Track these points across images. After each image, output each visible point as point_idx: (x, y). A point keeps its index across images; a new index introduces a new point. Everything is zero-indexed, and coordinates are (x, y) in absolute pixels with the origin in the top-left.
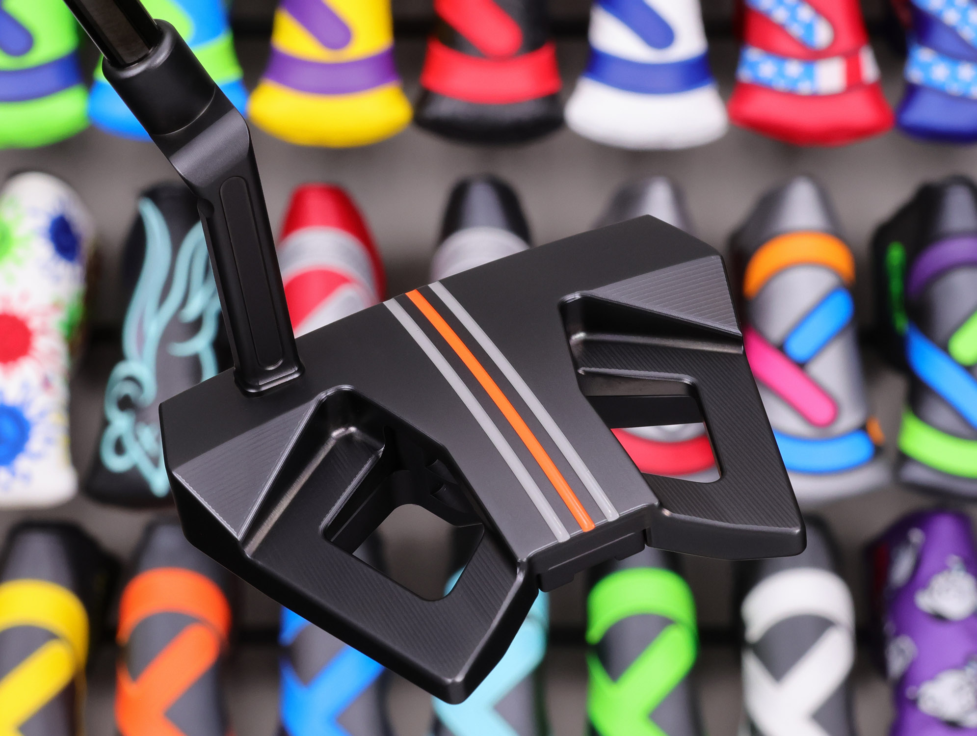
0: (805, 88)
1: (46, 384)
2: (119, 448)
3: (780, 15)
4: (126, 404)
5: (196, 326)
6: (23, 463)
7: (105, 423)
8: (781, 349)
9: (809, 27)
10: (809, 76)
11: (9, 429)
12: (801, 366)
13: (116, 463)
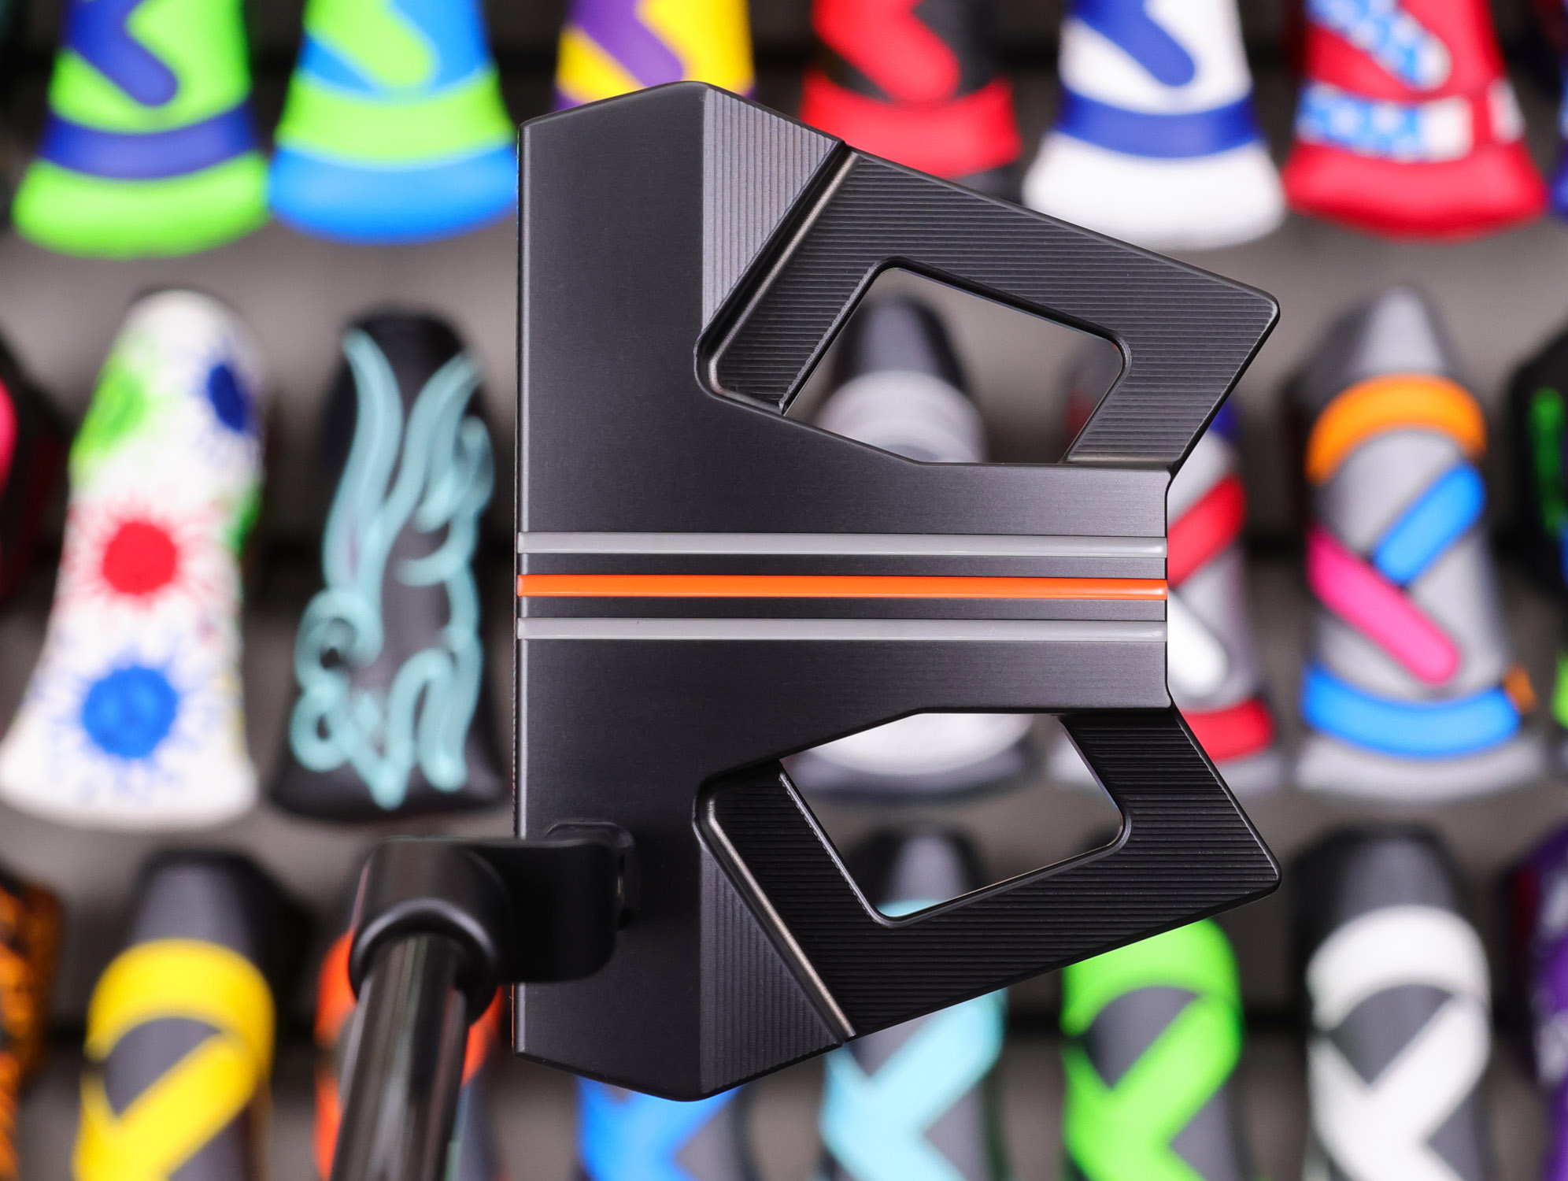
0: (1405, 149)
1: (206, 629)
2: (322, 730)
3: (1363, 33)
4: (331, 660)
5: (440, 536)
6: (169, 755)
7: (296, 692)
8: (1369, 561)
9: (1411, 55)
10: (1411, 128)
11: (145, 701)
12: (1401, 588)
13: (316, 755)
